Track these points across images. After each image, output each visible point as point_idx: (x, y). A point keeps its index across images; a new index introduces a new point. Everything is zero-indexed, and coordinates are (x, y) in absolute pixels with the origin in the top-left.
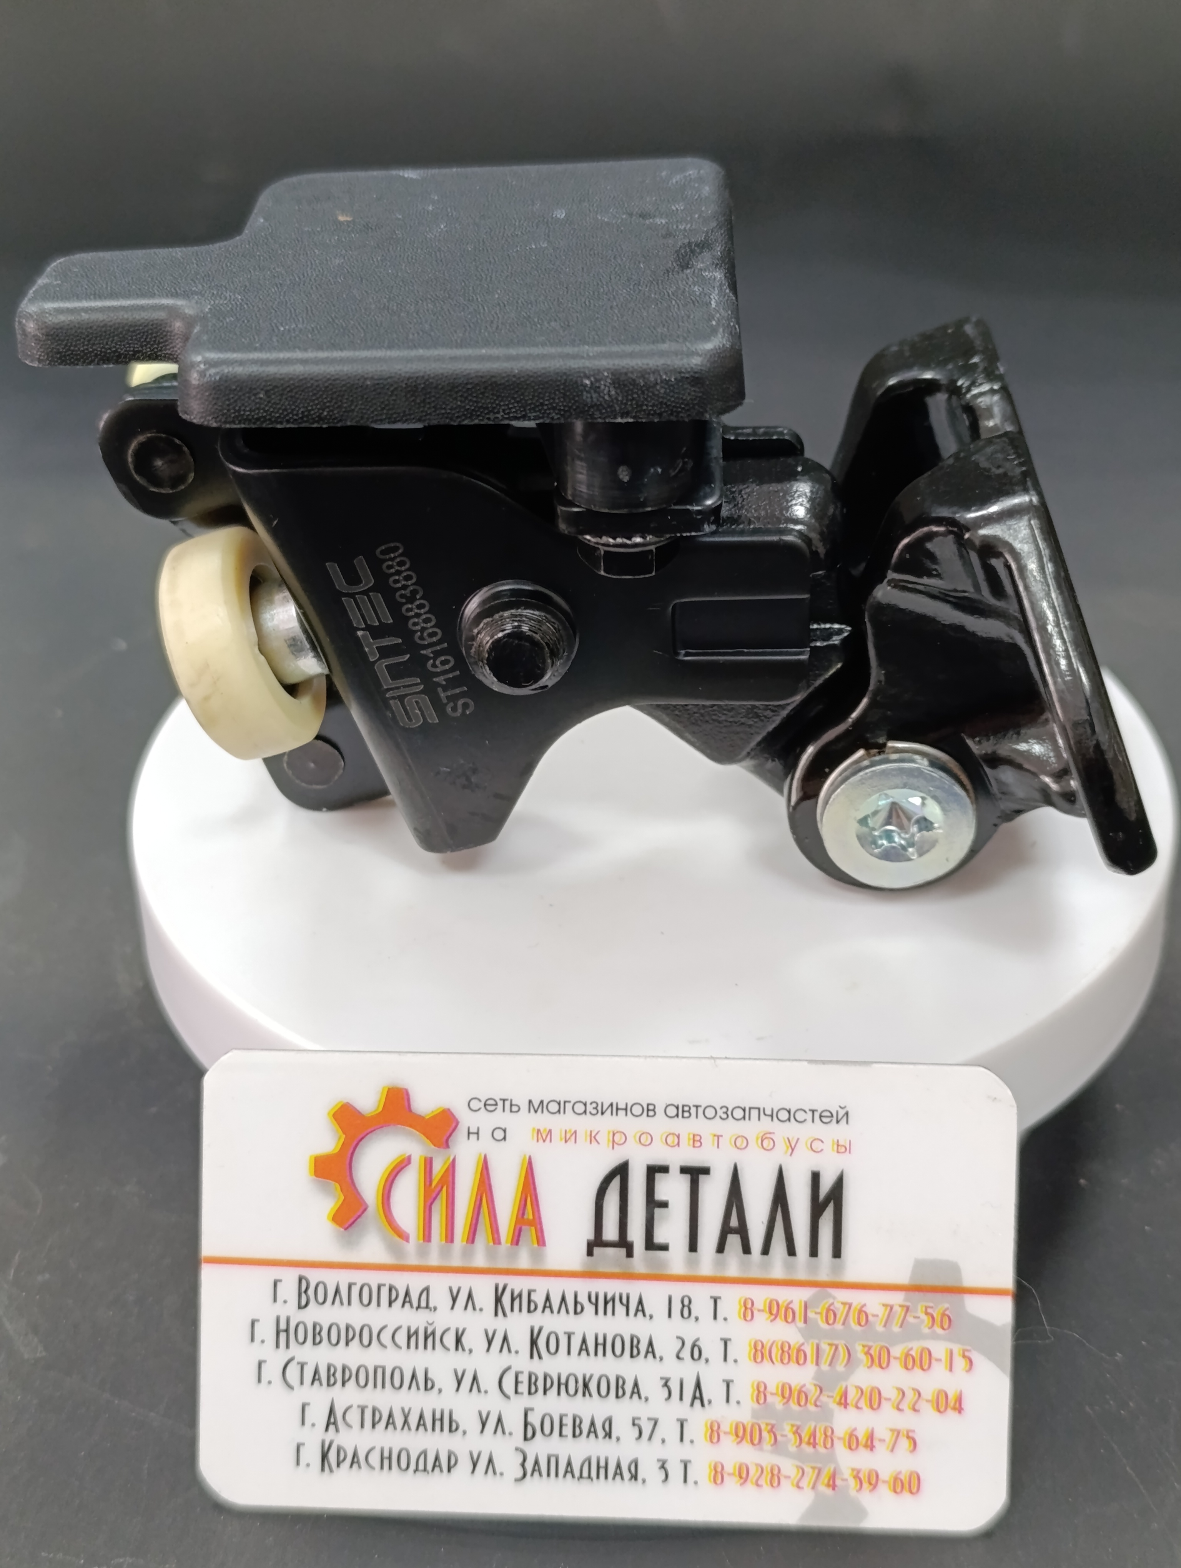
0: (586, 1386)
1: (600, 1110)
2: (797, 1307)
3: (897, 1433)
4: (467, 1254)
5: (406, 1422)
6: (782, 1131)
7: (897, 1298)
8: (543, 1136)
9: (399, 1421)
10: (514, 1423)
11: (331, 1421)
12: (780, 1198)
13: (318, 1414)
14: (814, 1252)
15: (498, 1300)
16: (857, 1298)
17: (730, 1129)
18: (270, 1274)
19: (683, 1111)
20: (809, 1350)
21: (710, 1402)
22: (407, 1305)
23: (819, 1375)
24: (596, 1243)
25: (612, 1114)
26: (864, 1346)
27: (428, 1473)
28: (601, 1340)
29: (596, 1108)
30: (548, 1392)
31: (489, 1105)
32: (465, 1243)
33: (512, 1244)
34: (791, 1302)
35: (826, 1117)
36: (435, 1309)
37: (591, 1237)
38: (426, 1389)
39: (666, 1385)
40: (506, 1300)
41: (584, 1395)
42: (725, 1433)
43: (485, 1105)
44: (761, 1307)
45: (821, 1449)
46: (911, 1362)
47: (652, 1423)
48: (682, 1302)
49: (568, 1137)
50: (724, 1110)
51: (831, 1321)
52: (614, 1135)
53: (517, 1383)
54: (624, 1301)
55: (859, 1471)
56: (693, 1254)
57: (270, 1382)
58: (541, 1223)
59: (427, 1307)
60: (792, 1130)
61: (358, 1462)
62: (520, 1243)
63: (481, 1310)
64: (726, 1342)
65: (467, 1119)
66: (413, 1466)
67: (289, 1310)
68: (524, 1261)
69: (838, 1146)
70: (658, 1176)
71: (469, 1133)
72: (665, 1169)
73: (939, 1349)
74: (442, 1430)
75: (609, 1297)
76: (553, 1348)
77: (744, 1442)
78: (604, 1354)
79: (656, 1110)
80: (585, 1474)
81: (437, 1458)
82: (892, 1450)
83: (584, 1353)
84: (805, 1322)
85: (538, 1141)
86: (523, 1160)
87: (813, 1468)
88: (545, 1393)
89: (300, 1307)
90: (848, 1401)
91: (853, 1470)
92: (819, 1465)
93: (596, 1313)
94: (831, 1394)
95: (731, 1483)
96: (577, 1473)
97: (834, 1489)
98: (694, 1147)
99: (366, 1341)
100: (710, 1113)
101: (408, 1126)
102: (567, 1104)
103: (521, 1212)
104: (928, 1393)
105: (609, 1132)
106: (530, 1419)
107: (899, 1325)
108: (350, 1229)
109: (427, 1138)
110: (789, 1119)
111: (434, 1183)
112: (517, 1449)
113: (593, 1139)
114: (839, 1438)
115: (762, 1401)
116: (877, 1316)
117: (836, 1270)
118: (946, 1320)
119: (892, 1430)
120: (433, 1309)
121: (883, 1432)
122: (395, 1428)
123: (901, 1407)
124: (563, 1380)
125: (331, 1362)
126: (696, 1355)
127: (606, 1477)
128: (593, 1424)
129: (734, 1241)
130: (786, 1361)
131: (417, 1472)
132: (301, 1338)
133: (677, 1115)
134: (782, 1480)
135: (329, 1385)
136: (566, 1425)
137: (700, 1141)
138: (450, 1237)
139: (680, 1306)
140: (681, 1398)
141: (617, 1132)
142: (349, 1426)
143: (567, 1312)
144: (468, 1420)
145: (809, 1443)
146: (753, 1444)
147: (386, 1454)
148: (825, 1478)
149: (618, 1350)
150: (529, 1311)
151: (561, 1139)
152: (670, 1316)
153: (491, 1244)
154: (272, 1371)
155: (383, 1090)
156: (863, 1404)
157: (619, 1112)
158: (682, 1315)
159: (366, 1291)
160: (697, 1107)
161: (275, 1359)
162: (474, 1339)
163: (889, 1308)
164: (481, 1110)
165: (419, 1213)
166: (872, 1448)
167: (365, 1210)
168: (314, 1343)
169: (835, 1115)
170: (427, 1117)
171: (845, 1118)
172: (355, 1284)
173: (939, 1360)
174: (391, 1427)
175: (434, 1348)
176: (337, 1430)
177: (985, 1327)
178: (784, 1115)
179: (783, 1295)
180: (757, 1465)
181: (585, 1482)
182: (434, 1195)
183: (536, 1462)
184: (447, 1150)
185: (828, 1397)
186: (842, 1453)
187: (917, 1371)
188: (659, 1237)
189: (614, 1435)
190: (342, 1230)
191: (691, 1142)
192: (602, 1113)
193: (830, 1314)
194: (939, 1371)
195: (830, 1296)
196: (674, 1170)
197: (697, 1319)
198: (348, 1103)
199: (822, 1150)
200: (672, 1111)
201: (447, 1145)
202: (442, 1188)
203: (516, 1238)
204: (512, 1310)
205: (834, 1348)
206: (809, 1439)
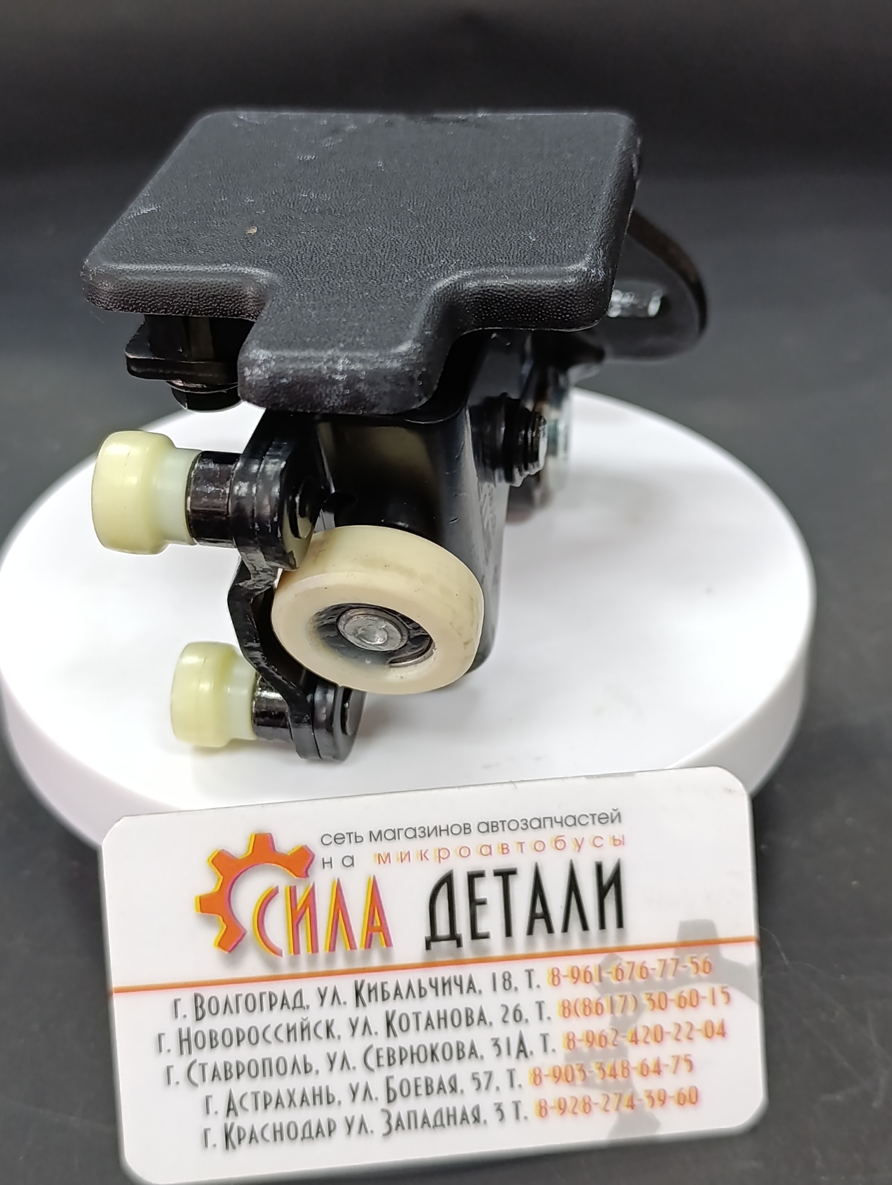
0: (433, 1053)
1: (426, 833)
2: (593, 970)
3: (677, 1059)
4: (330, 960)
5: (292, 1100)
6: (570, 834)
7: (669, 954)
8: (383, 859)
9: (286, 1101)
10: (378, 1090)
11: (230, 1109)
12: (573, 887)
13: (219, 1104)
14: (602, 925)
15: (358, 994)
16: (638, 958)
17: (529, 837)
18: (170, 996)
19: (492, 827)
20: (605, 1003)
21: (531, 1053)
22: (285, 1007)
23: (614, 1021)
24: (433, 938)
25: (437, 835)
26: (647, 994)
27: (313, 1139)
28: (442, 1016)
29: (423, 832)
30: (404, 1062)
31: (338, 839)
32: (328, 951)
33: (365, 948)
34: (588, 967)
35: (604, 819)
36: (308, 1007)
37: (428, 934)
38: (306, 1072)
39: (496, 1044)
40: (364, 993)
41: (432, 1060)
42: (546, 1076)
43: (335, 839)
44: (565, 974)
45: (620, 1078)
46: (683, 1003)
47: (488, 1075)
48: (504, 977)
49: (403, 857)
50: (524, 822)
51: (620, 978)
52: (439, 851)
53: (378, 1057)
54: (459, 983)
55: (650, 1092)
56: (509, 938)
57: (177, 1083)
58: (387, 929)
59: (301, 1006)
60: (578, 832)
61: (256, 1138)
62: (372, 946)
63: (345, 1003)
64: (540, 1005)
65: (321, 853)
66: (300, 1135)
67: (188, 1023)
68: (376, 961)
69: (614, 840)
70: (476, 880)
71: (324, 863)
72: (481, 875)
73: (704, 990)
74: (321, 1103)
75: (446, 980)
76: (404, 1026)
77: (561, 1081)
78: (446, 1026)
79: (471, 828)
80: (438, 1123)
81: (319, 1126)
82: (675, 1072)
83: (430, 1027)
84: (600, 980)
85: (379, 863)
86: (370, 879)
87: (616, 1094)
88: (401, 1063)
89: (198, 1019)
90: (639, 1038)
91: (646, 1091)
92: (620, 1091)
93: (437, 994)
94: (623, 1034)
95: (554, 1115)
96: (432, 1123)
97: (632, 1108)
98: (503, 853)
99: (253, 1040)
100: (513, 826)
101: (274, 863)
102: (400, 831)
103: (370, 922)
104: (699, 1025)
105: (435, 851)
106: (391, 1085)
107: (672, 973)
108: (233, 952)
109: (291, 871)
110: (575, 824)
111: (299, 907)
112: (383, 1110)
113: (423, 856)
114: (635, 1068)
115: (571, 1047)
116: (654, 969)
117: (621, 937)
118: (707, 965)
119: (673, 1057)
120: (306, 1008)
121: (667, 1060)
122: (283, 1107)
123: (679, 1037)
124: (415, 1051)
125: (226, 1060)
126: (518, 1018)
127: (455, 1123)
128: (441, 1083)
129: (539, 924)
130: (587, 1013)
131: (304, 1140)
132: (200, 1044)
133: (488, 830)
134: (593, 1106)
135: (226, 1079)
136: (420, 1086)
137: (507, 848)
138: (315, 949)
139: (503, 980)
140: (509, 1053)
141: (442, 849)
142: (246, 1110)
143: (414, 997)
144: (342, 1093)
145: (611, 1075)
146: (568, 1082)
147: (278, 1128)
148: (625, 1100)
149: (456, 1022)
150: (384, 1000)
151: (398, 860)
152: (495, 989)
153: (349, 949)
154: (179, 1074)
155: (251, 836)
156: (650, 1039)
157: (442, 832)
158: (505, 988)
159: (250, 999)
160: (503, 822)
161: (180, 1065)
162: (341, 1028)
163: (663, 962)
164: (332, 844)
165: (288, 932)
166: (658, 1072)
167: (244, 935)
168: (212, 1047)
169: (610, 816)
170: (289, 854)
171: (618, 818)
172: (241, 995)
173: (704, 997)
174: (279, 1106)
175: (309, 1039)
176: (236, 1114)
177: (737, 968)
178: (570, 821)
179: (581, 962)
180: (572, 1097)
181: (439, 1130)
182: (299, 916)
183: (399, 1119)
184: (308, 878)
185: (624, 1037)
186: (636, 1079)
187: (689, 1009)
188: (481, 929)
189: (459, 1089)
190: (226, 952)
191: (501, 850)
192: (429, 835)
193: (619, 972)
194: (705, 1007)
195: (617, 958)
196: (489, 874)
197: (516, 989)
198: (223, 850)
199: (602, 845)
200: (483, 828)
201: (305, 874)
202: (306, 909)
203: (368, 943)
204: (370, 1000)
205: (623, 998)
206: (611, 1071)
